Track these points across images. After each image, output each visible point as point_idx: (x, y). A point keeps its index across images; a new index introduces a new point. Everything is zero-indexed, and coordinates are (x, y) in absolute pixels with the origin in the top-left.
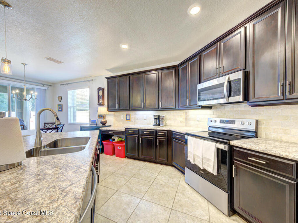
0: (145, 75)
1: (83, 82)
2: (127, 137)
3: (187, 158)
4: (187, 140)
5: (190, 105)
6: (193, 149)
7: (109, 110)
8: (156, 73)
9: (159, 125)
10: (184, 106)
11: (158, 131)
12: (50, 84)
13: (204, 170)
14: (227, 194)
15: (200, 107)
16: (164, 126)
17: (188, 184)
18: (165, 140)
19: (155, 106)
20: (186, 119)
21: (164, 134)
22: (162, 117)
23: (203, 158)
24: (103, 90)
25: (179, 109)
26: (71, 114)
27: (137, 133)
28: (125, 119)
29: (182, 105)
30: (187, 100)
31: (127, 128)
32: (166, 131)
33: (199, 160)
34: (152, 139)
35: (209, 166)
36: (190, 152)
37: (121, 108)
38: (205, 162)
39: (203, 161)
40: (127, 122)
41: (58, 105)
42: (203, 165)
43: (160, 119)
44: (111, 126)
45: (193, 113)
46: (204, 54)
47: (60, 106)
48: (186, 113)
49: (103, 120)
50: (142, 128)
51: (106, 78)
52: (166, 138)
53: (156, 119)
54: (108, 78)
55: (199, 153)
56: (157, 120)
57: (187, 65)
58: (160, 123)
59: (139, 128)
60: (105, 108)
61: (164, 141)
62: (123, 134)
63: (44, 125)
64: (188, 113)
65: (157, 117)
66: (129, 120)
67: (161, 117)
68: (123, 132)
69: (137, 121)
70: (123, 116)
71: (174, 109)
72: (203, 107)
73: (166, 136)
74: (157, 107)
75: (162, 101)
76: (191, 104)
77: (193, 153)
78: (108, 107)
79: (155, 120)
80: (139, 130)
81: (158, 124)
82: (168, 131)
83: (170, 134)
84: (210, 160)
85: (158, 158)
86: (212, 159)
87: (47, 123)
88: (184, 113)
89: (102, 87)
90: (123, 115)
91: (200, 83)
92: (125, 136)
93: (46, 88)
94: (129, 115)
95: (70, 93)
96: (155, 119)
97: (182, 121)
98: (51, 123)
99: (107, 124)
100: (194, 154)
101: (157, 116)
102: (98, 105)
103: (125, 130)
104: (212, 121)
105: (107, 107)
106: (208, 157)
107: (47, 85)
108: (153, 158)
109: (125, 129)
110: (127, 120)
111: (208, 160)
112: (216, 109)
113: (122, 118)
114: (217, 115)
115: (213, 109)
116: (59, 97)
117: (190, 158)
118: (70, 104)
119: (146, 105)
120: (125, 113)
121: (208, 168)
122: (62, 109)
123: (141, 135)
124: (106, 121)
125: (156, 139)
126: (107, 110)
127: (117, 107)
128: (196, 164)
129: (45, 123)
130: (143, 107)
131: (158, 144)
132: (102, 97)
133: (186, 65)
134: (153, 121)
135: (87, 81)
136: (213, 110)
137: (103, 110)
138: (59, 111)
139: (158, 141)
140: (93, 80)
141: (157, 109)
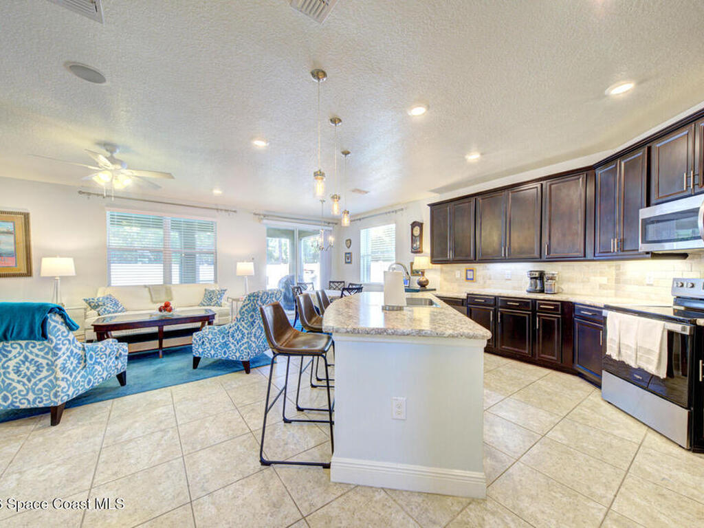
0: (510, 194)
1: (386, 213)
2: (471, 310)
3: (606, 351)
4: (605, 318)
5: (623, 251)
6: (617, 333)
7: (434, 262)
8: (537, 187)
9: (542, 291)
10: (608, 252)
11: (538, 302)
12: (336, 222)
13: (640, 371)
14: (686, 412)
15: (650, 255)
16: (555, 293)
17: (609, 403)
18: (556, 319)
19: (534, 253)
20: (617, 281)
21: (553, 307)
22: (551, 276)
23: (637, 349)
24: (421, 225)
25: (595, 258)
26: (364, 268)
27: (492, 303)
28: (464, 278)
29: (601, 251)
30: (614, 240)
31: (471, 293)
32: (559, 303)
33: (629, 352)
34: (525, 317)
35: (649, 362)
36: (612, 339)
37: (458, 258)
38: (641, 356)
39: (638, 353)
40: (467, 283)
41: (346, 254)
42: (638, 361)
43: (545, 280)
44: (435, 290)
45: (633, 268)
46: (658, 146)
47: (348, 255)
48: (618, 268)
49: (422, 279)
50: (502, 295)
51: (428, 205)
52: (560, 316)
53: (535, 278)
54: (432, 205)
55: (630, 341)
56: (538, 282)
57: (617, 165)
58: (545, 287)
59: (496, 294)
60: (427, 258)
61: (553, 322)
62: (463, 305)
63: (330, 285)
64: (622, 267)
65: (537, 276)
66: (472, 279)
67: (546, 276)
68: (463, 299)
69: (488, 282)
70: (459, 272)
71: (584, 258)
72: (655, 256)
73: (560, 312)
74: (536, 254)
75: (550, 243)
76: (626, 249)
77: (617, 341)
78: (432, 256)
79: (533, 282)
80: (496, 298)
81: (538, 288)
82: (563, 303)
83: (568, 309)
84: (652, 351)
85: (539, 354)
86: (655, 350)
87: (333, 282)
88: (610, 267)
89: (419, 220)
90: (459, 270)
91: (648, 205)
92: (466, 308)
93: (331, 228)
94: (473, 270)
95: (363, 232)
96: (532, 278)
97: (605, 285)
98: (338, 282)
99: (428, 287)
100: (620, 343)
101: (537, 273)
102: (412, 252)
103: (467, 297)
104: (682, 286)
105: (429, 255)
106: (648, 346)
107: (333, 223)
108: (527, 352)
109: (466, 295)
110: (467, 279)
111: (649, 351)
112: (697, 259)
113: (458, 276)
114: (700, 272)
115: (690, 259)
116: (347, 240)
117: (612, 351)
118: (363, 252)
119: (512, 250)
120: (464, 266)
121: (648, 366)
122: (351, 260)
123: (501, 307)
124: (427, 281)
125: (534, 316)
126: (430, 261)
127: (450, 255)
128: (625, 361)
129: (330, 282)
130: (505, 254)
131: (539, 327)
132: (418, 239)
133: (614, 166)
134: (527, 283)
135: (393, 212)
136: (691, 261)
137: (422, 261)
138: (346, 263)
139: (539, 321)
140: (402, 209)
141: (539, 259)
